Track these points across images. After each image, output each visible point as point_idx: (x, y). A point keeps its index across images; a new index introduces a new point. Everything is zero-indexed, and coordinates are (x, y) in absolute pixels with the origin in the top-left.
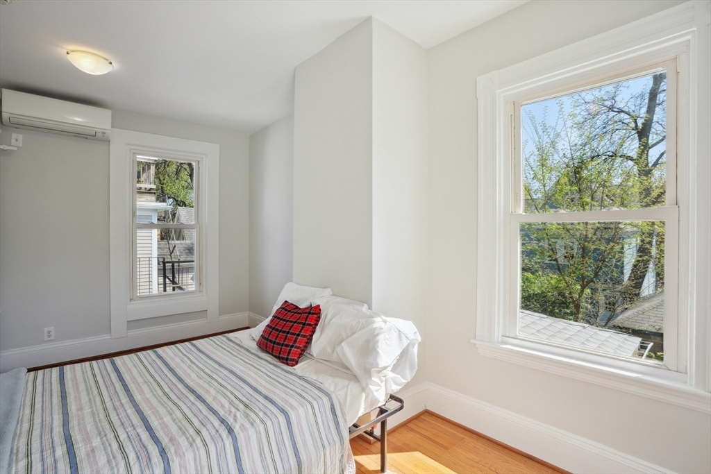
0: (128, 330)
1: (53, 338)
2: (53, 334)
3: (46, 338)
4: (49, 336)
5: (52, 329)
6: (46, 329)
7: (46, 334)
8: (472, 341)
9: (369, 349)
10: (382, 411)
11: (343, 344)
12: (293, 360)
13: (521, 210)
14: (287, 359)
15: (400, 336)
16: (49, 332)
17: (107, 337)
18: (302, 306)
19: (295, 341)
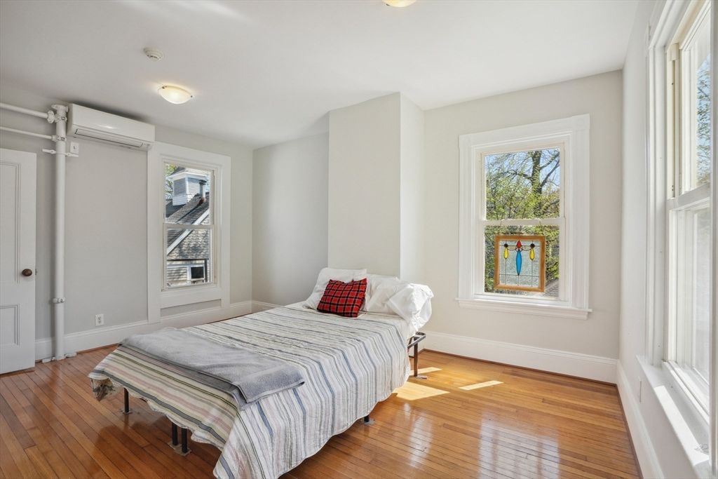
0: (161, 316)
1: (102, 323)
2: (102, 320)
3: (97, 324)
4: (100, 322)
5: (102, 315)
6: (97, 316)
7: (97, 321)
8: (456, 299)
9: (407, 300)
10: (415, 339)
11: (390, 300)
12: (354, 313)
13: (484, 218)
14: (351, 313)
15: (423, 294)
16: (99, 318)
17: (144, 322)
18: (346, 282)
19: (354, 302)
